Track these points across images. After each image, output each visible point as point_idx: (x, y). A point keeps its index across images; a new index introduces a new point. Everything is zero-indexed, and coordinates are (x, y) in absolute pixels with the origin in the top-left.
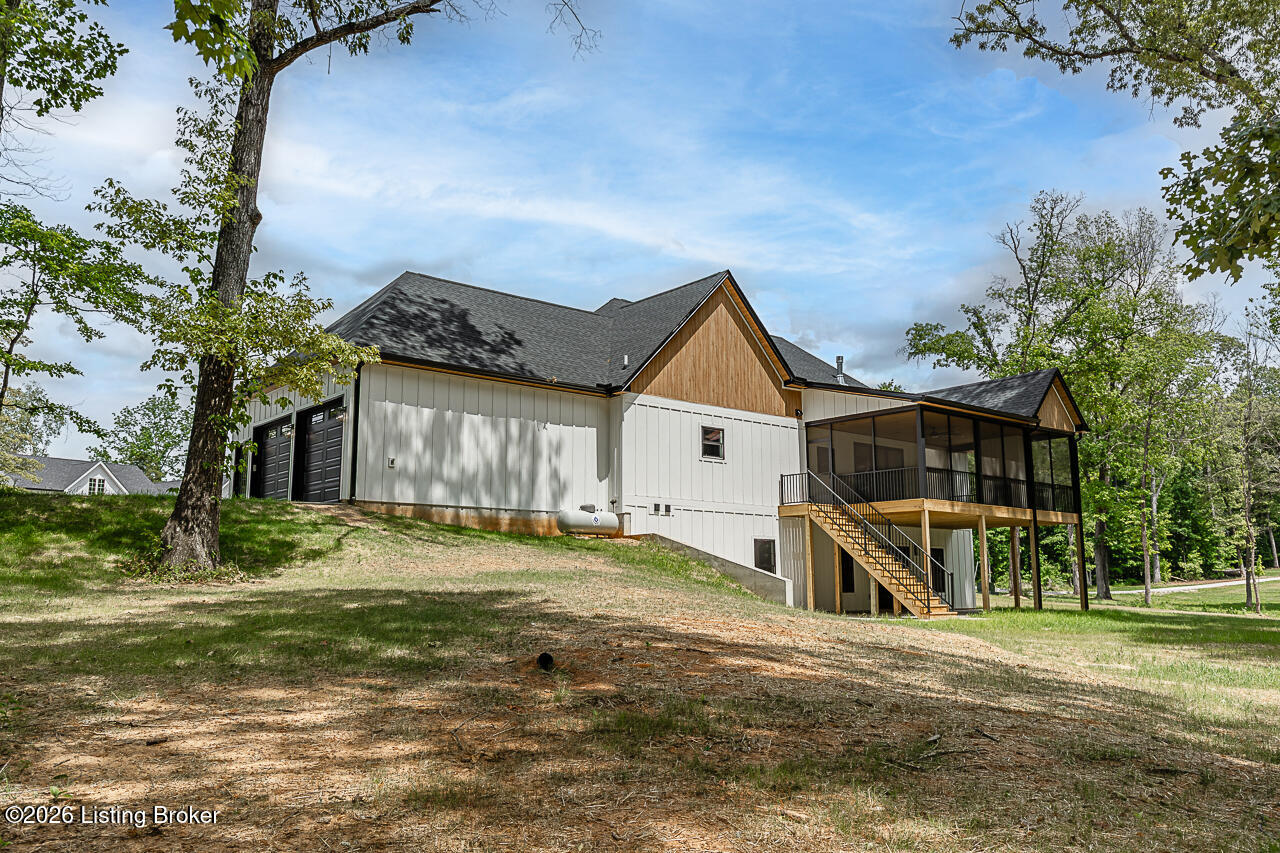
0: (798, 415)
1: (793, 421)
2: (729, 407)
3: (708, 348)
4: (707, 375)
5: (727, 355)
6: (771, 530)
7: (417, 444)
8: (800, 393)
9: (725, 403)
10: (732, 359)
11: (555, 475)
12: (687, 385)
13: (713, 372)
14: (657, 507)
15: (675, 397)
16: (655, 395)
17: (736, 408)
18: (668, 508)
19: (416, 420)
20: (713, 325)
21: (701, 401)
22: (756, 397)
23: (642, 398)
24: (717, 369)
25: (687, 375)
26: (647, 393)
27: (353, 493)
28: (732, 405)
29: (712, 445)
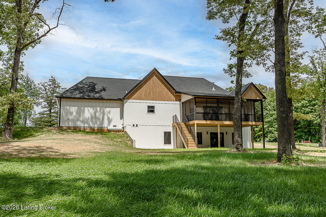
0: (180, 100)
1: (178, 102)
2: (156, 100)
3: (150, 87)
4: (149, 93)
5: (156, 88)
6: (170, 129)
7: (75, 113)
8: (181, 95)
9: (155, 100)
10: (157, 89)
11: (109, 118)
12: (143, 96)
13: (151, 92)
14: (134, 125)
15: (140, 100)
16: (134, 99)
17: (159, 100)
18: (137, 125)
19: (74, 109)
20: (151, 82)
21: (147, 100)
22: (165, 97)
23: (129, 101)
24: (153, 92)
25: (143, 94)
26: (131, 99)
27: (60, 125)
28: (158, 100)
29: (151, 110)
